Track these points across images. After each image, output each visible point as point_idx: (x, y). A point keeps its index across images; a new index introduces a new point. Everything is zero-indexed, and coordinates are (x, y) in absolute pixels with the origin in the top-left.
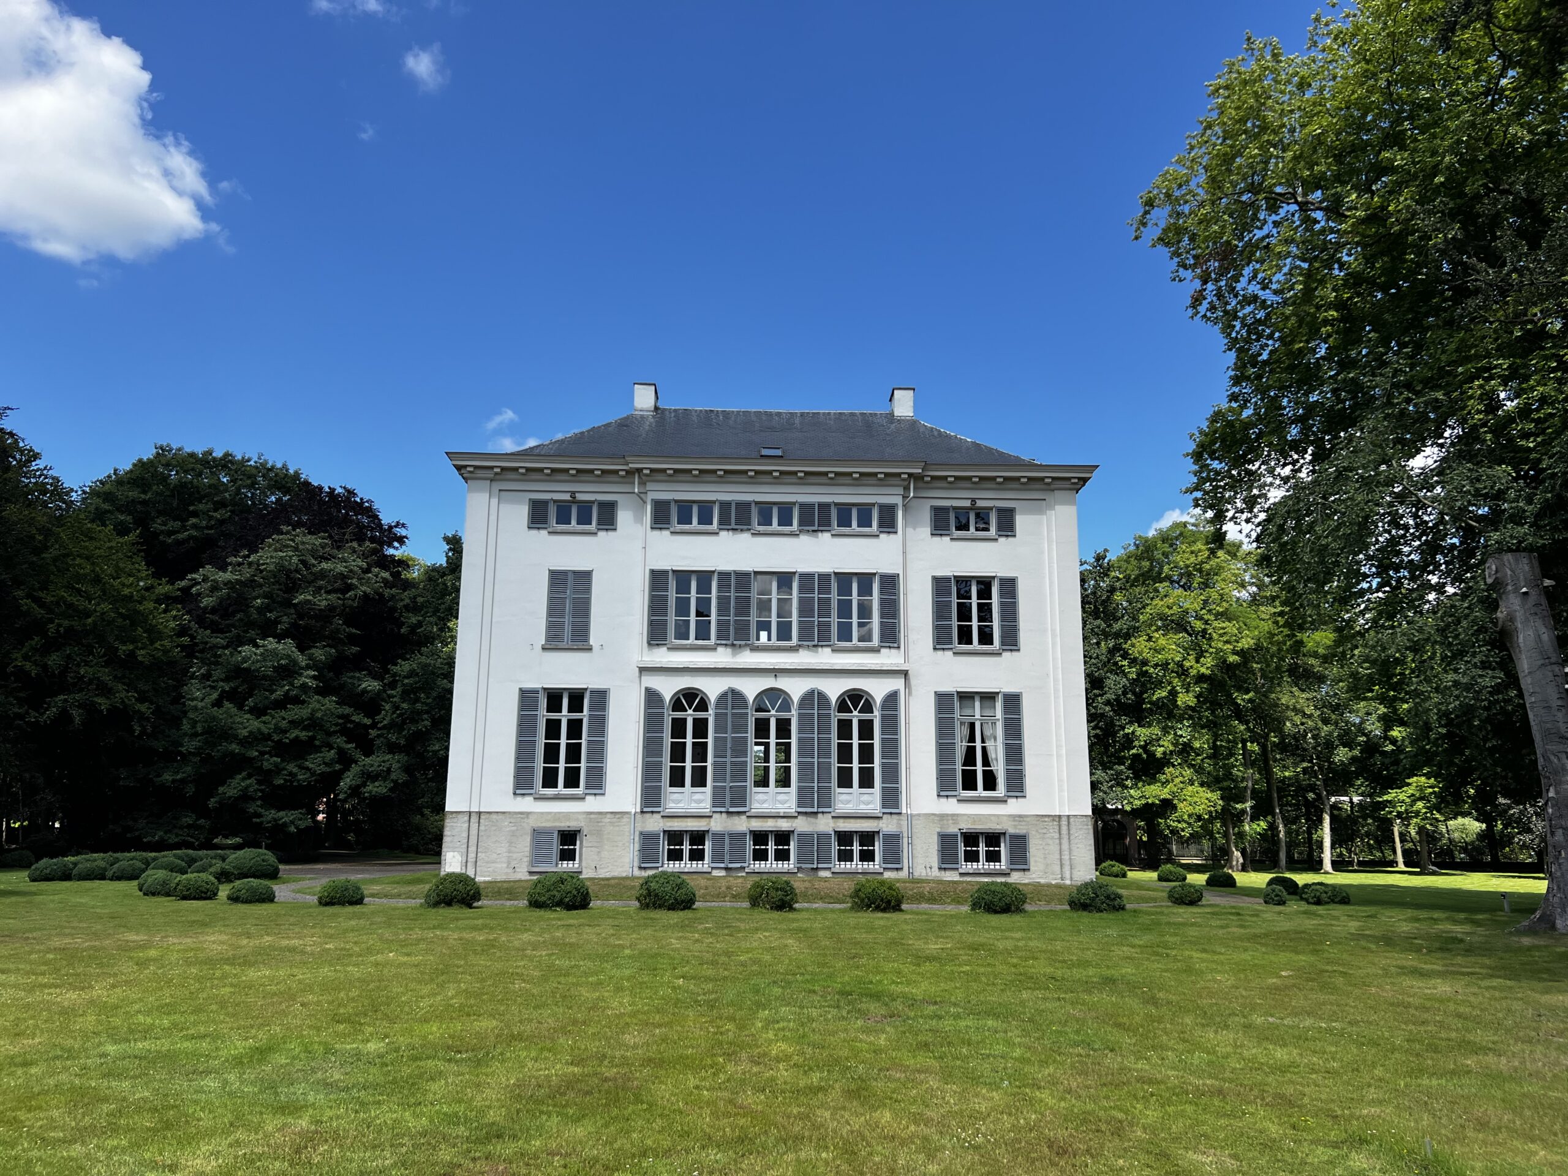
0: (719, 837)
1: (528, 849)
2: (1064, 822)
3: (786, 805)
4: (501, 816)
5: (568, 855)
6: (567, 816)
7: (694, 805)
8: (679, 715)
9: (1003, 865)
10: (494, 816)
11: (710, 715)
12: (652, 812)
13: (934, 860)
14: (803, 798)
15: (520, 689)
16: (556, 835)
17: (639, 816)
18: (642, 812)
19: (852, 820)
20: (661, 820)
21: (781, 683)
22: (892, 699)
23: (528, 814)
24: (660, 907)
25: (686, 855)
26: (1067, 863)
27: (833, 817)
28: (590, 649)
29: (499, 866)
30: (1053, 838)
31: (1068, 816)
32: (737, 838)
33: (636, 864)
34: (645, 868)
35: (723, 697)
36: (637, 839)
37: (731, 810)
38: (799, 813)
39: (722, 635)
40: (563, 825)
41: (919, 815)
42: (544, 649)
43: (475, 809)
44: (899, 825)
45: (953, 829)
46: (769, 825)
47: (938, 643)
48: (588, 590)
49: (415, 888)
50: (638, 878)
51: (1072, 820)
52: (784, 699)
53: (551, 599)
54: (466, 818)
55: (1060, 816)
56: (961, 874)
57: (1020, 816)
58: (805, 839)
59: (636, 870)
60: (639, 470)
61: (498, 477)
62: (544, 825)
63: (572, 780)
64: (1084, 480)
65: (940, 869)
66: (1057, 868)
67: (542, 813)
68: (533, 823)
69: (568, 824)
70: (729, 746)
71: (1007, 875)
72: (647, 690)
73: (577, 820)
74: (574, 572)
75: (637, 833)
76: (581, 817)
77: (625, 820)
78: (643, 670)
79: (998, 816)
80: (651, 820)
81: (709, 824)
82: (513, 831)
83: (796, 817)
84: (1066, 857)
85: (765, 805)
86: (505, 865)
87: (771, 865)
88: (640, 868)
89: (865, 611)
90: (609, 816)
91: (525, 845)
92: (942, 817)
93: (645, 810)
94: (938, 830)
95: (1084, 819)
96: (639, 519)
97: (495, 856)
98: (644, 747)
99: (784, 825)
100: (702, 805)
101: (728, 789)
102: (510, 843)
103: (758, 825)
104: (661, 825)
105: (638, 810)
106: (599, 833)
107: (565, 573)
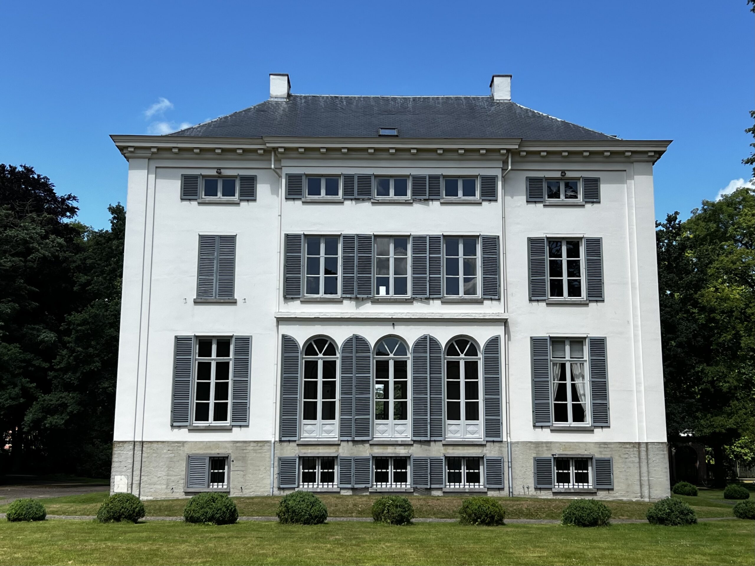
0: (346, 462)
1: (184, 473)
2: (643, 449)
3: (403, 435)
4: (160, 445)
5: (218, 478)
6: (217, 444)
7: (325, 435)
8: (311, 358)
9: (590, 485)
10: (155, 445)
11: (338, 358)
12: (289, 441)
13: (531, 481)
14: (417, 429)
15: (176, 337)
16: (207, 461)
17: (277, 445)
18: (281, 441)
19: (460, 448)
20: (297, 448)
21: (400, 331)
22: (494, 343)
23: (183, 443)
24: (297, 521)
25: (318, 477)
26: (645, 483)
27: (444, 445)
28: (235, 303)
29: (159, 487)
30: (633, 462)
31: (647, 443)
32: (361, 462)
33: (276, 485)
34: (283, 489)
35: (348, 343)
36: (276, 464)
37: (356, 439)
38: (414, 441)
39: (348, 290)
40: (213, 452)
41: (517, 443)
42: (196, 302)
43: (138, 439)
44: (501, 451)
45: (547, 455)
46: (389, 452)
47: (533, 295)
48: (233, 252)
49: (88, 507)
50: (277, 497)
51: (650, 446)
52: (401, 344)
53: (201, 260)
54: (131, 447)
55: (639, 444)
56: (555, 494)
57: (605, 443)
58: (420, 463)
59: (276, 490)
60: (275, 149)
61: (154, 156)
62: (197, 452)
63: (221, 414)
64: (661, 153)
65: (536, 489)
66: (638, 488)
67: (196, 442)
68: (187, 450)
69: (217, 451)
70: (354, 384)
71: (594, 494)
72: (283, 336)
73: (226, 448)
74: (221, 237)
75: (276, 459)
76: (228, 445)
77: (266, 448)
78: (280, 320)
79: (586, 443)
80: (289, 448)
81: (337, 451)
82: (171, 458)
83: (412, 445)
84: (645, 478)
85: (385, 435)
86: (165, 487)
87: (391, 485)
88: (279, 489)
89: (470, 268)
90: (252, 444)
91: (181, 468)
92: (538, 445)
93: (283, 439)
94: (534, 455)
95: (661, 446)
96: (275, 191)
97: (156, 479)
98: (281, 386)
99: (402, 452)
100: (332, 435)
101: (353, 421)
102: (169, 467)
103: (378, 452)
104: (297, 452)
105: (277, 439)
106: (244, 459)
107: (213, 237)
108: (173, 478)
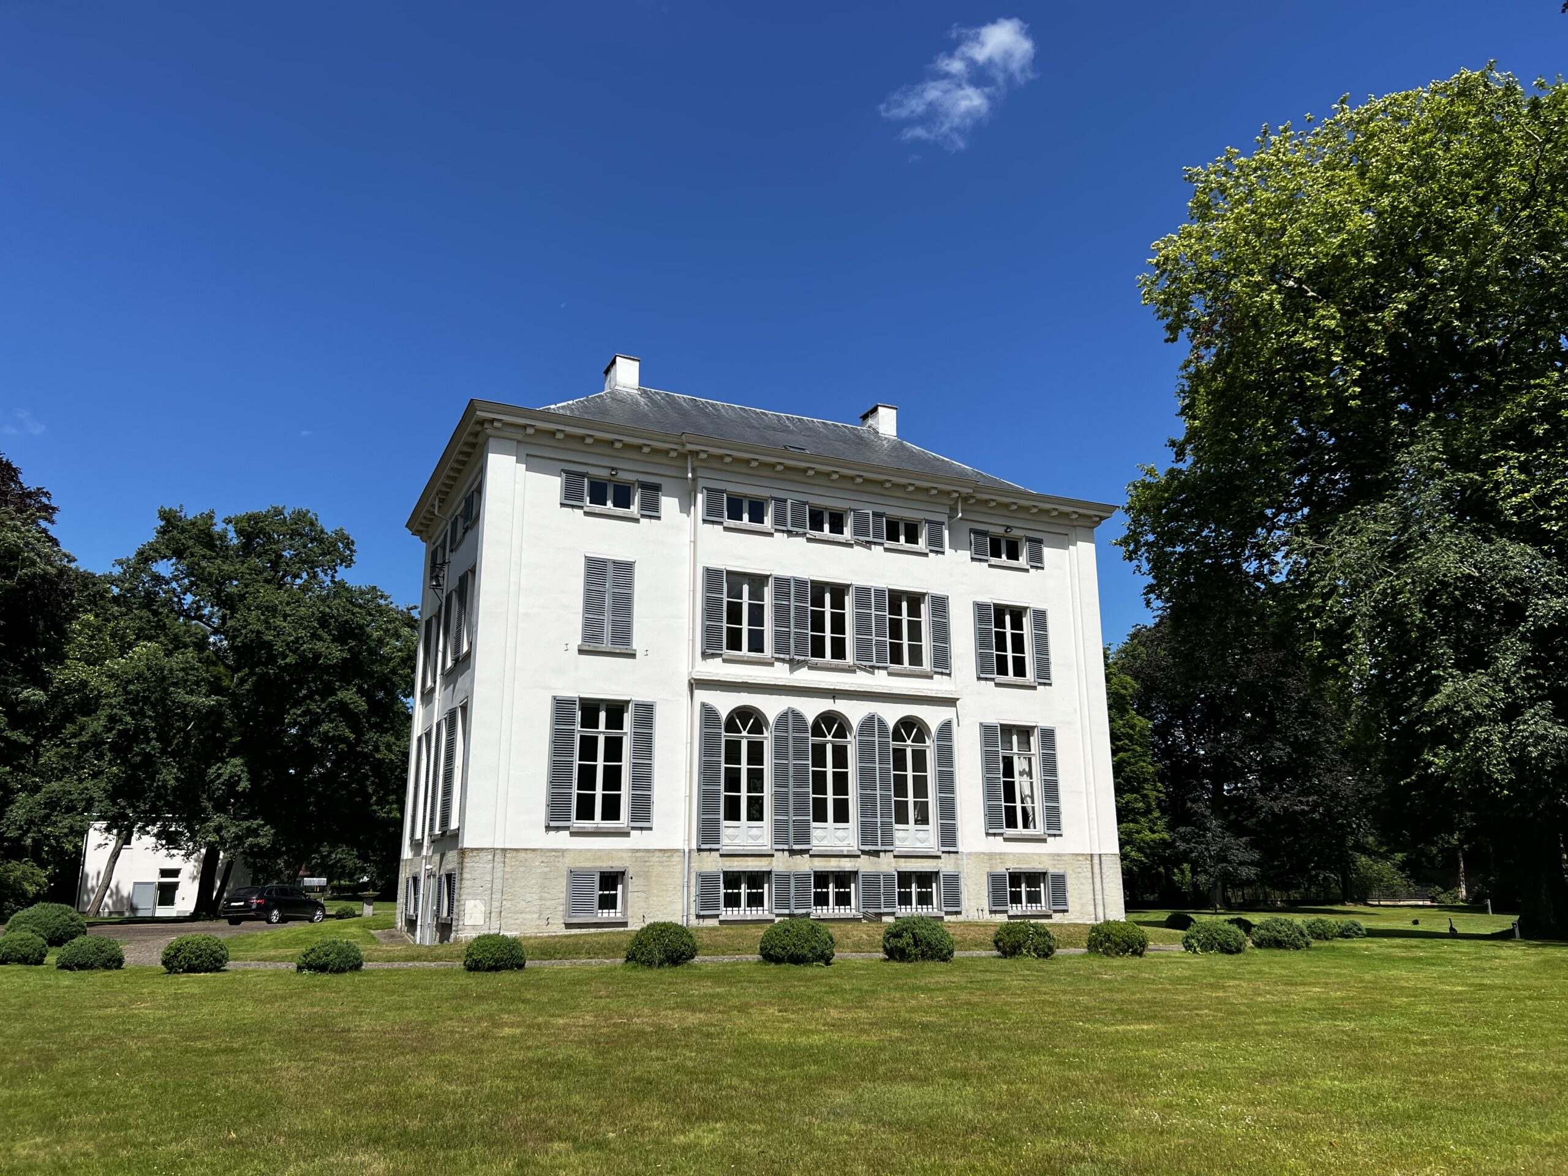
0: (784, 878)
1: (564, 895)
2: (1096, 860)
3: (846, 843)
4: (530, 855)
5: (608, 902)
6: (609, 853)
7: (751, 842)
8: (733, 736)
9: (1042, 907)
10: (522, 855)
11: (768, 739)
12: (710, 850)
13: (985, 904)
14: (867, 833)
15: (554, 698)
16: (597, 878)
17: (695, 854)
18: (699, 850)
21: (841, 706)
22: (946, 729)
23: (563, 851)
25: (743, 900)
26: (1099, 902)
27: (895, 857)
28: (633, 656)
29: (528, 916)
30: (1086, 878)
31: (1100, 855)
32: (801, 878)
33: (693, 911)
34: (704, 917)
35: (783, 718)
36: (693, 881)
38: (864, 852)
39: (781, 646)
40: (605, 865)
42: (581, 652)
44: (957, 865)
45: (1001, 869)
46: (833, 865)
47: (982, 672)
48: (630, 585)
51: (1103, 859)
53: (588, 591)
54: (490, 857)
55: (1092, 855)
56: (1010, 917)
57: (1059, 855)
58: (872, 881)
59: (693, 918)
60: (696, 453)
61: (528, 440)
62: (583, 865)
63: (611, 810)
64: (1102, 518)
65: (991, 912)
66: (1092, 908)
67: (581, 851)
68: (568, 862)
69: (611, 864)
70: (791, 773)
71: (1049, 917)
72: (703, 705)
73: (622, 858)
74: (614, 562)
75: (693, 876)
76: (625, 855)
77: (676, 858)
78: (697, 684)
79: (1039, 855)
80: (710, 859)
81: (770, 864)
82: (546, 873)
83: (858, 856)
84: (1099, 897)
85: (824, 843)
86: (536, 916)
88: (698, 917)
89: (915, 631)
90: (657, 854)
91: (560, 889)
92: (991, 856)
93: (704, 847)
94: (988, 870)
95: (1114, 858)
96: (686, 506)
97: (523, 903)
98: (700, 773)
99: (847, 865)
100: (760, 842)
101: (791, 823)
102: (543, 888)
103: (821, 865)
104: (720, 864)
105: (694, 846)
106: (646, 875)
107: (604, 562)
108: (548, 903)
